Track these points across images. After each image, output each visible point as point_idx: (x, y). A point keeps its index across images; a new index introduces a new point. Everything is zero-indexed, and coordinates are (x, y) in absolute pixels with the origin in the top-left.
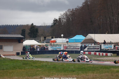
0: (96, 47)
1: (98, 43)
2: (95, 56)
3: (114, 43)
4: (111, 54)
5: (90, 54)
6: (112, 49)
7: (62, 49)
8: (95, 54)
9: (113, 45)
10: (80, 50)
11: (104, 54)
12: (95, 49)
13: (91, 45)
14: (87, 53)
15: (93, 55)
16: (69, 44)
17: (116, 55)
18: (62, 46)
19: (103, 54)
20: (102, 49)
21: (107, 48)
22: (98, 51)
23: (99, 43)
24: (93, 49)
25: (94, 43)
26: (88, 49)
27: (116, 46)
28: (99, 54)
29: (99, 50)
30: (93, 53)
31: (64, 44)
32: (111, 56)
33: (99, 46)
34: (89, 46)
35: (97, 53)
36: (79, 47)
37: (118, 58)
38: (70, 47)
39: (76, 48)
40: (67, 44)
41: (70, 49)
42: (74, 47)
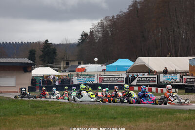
0: (151, 78)
3: (180, 73)
4: (176, 90)
6: (177, 82)
7: (95, 82)
9: (179, 75)
11: (165, 90)
12: (150, 81)
13: (144, 75)
14: (136, 88)
16: (108, 73)
17: (184, 91)
18: (96, 77)
19: (162, 90)
20: (161, 82)
21: (170, 79)
22: (154, 86)
23: (157, 72)
24: (147, 81)
25: (148, 72)
26: (138, 81)
27: (184, 77)
28: (157, 90)
29: (156, 83)
31: (97, 73)
33: (156, 76)
34: (140, 76)
35: (154, 89)
36: (124, 78)
37: (188, 96)
38: (108, 79)
39: (118, 80)
40: (104, 74)
41: (109, 81)
42: (114, 78)
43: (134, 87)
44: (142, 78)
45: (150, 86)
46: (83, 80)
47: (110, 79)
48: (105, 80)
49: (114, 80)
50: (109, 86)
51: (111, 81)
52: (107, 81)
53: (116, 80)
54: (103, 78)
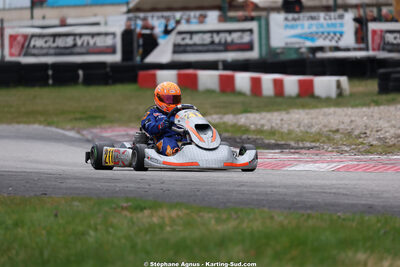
2: (225, 98)
3: (356, 6)
4: (338, 84)
5: (188, 83)
8: (227, 85)
9: (349, 16)
10: (117, 58)
11: (291, 83)
12: (227, 47)
13: (201, 19)
14: (167, 77)
15: (209, 92)
16: (49, 16)
19: (278, 84)
20: (275, 51)
21: (311, 37)
22: (244, 66)
23: (256, 7)
24: (212, 47)
25: (219, 8)
26: (178, 49)
27: (372, 26)
28: (256, 84)
29: (254, 55)
30: (208, 79)
32: (340, 94)
33: (253, 25)
34: (183, 27)
35: (243, 79)
36: (114, 34)
37: (392, 108)
38: (46, 42)
39: (92, 42)
40: (32, 17)
41: (52, 51)
42: (75, 35)
43: (160, 74)
44: (191, 33)
45: (228, 66)
47: (54, 41)
48: (34, 47)
49: (75, 45)
50: (50, 72)
51: (58, 51)
52: (45, 51)
53: (82, 44)
54: (25, 37)
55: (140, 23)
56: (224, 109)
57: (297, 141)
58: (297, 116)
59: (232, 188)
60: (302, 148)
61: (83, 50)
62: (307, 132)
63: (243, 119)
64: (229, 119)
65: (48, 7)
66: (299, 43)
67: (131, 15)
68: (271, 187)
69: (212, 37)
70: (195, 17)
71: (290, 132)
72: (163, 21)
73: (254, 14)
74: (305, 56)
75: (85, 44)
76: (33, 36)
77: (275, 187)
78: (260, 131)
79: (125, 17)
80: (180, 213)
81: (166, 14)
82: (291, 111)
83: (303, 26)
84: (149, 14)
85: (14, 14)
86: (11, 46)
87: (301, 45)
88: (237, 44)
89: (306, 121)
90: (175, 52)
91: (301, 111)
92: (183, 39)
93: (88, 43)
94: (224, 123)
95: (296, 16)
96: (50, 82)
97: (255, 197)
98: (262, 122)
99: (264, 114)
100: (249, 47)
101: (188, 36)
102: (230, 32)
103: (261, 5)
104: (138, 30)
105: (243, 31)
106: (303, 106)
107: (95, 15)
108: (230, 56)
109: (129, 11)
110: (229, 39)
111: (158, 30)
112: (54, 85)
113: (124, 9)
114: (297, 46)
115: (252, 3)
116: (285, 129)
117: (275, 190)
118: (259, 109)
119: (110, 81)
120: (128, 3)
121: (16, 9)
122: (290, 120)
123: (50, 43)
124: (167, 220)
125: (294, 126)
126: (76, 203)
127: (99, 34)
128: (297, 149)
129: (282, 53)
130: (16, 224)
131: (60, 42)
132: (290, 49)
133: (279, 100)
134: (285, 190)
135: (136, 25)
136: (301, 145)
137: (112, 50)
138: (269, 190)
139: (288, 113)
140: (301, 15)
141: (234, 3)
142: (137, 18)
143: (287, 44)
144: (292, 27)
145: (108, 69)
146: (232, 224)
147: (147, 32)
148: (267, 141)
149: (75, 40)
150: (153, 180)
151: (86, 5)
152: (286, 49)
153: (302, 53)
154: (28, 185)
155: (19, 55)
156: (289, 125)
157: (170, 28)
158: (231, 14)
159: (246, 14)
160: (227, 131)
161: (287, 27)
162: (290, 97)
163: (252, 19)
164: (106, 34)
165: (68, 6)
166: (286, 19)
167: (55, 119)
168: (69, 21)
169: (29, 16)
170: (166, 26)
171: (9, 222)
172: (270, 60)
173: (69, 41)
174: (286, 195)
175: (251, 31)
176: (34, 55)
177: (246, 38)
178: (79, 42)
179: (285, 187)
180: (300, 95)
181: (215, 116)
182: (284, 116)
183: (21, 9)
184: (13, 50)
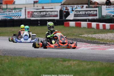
1: (95, 3)
2: (89, 30)
5: (78, 25)
7: (23, 17)
8: (89, 26)
10: (58, 18)
12: (89, 15)
14: (72, 24)
15: (84, 28)
18: (23, 11)
19: (104, 26)
24: (85, 15)
25: (87, 4)
26: (75, 15)
28: (98, 26)
29: (97, 17)
30: (84, 24)
31: (25, 6)
33: (97, 9)
34: (77, 10)
35: (94, 24)
36: (57, 11)
38: (38, 13)
39: (51, 14)
40: (34, 6)
41: (39, 16)
42: (46, 11)
44: (79, 11)
45: (89, 20)
46: (8, 15)
47: (40, 13)
48: (35, 15)
49: (46, 14)
50: (39, 22)
51: (41, 16)
52: (38, 16)
53: (48, 14)
54: (32, 12)
55: (65, 8)
56: (89, 33)
57: (110, 42)
58: (110, 35)
59: (91, 55)
60: (111, 44)
61: (49, 16)
62: (112, 40)
63: (94, 36)
64: (90, 36)
65: (38, 3)
66: (110, 14)
67: (62, 6)
68: (102, 55)
69: (85, 12)
70: (80, 7)
71: (107, 40)
72: (71, 8)
73: (97, 6)
74: (112, 18)
75: (49, 14)
76: (34, 12)
77: (103, 55)
78: (99, 39)
79: (60, 7)
80: (76, 62)
81: (72, 6)
82: (108, 33)
83: (111, 9)
84: (67, 6)
85: (29, 5)
86: (28, 15)
87: (111, 15)
88: (92, 14)
89: (112, 37)
90: (74, 16)
91: (111, 34)
92: (77, 13)
93: (50, 14)
94: (89, 37)
95: (109, 6)
96: (39, 25)
97: (98, 58)
98: (100, 37)
99: (100, 34)
100: (96, 15)
101: (78, 12)
102: (90, 11)
103: (99, 3)
104: (64, 10)
105: (94, 11)
106: (111, 32)
107: (52, 6)
108: (90, 18)
109: (62, 5)
110: (90, 13)
111: (70, 10)
112: (40, 26)
113: (60, 4)
114: (110, 15)
115: (97, 3)
116: (106, 39)
117: (103, 56)
118: (98, 33)
119: (56, 25)
120: (61, 3)
121: (29, 4)
122: (108, 36)
123: (39, 14)
124: (72, 64)
125: (109, 38)
126: (47, 59)
127: (53, 11)
128: (109, 44)
129: (105, 17)
130: (30, 65)
131: (42, 14)
132: (108, 16)
133: (104, 30)
134: (106, 56)
135: (63, 9)
136: (111, 43)
137: (56, 16)
138: (102, 56)
139: (107, 34)
140: (111, 6)
141: (91, 3)
142: (64, 7)
143: (106, 14)
144: (108, 9)
145: (56, 21)
146: (91, 65)
147: (67, 11)
148: (101, 42)
149: (46, 13)
150: (68, 53)
151: (49, 3)
152: (106, 16)
153: (111, 17)
154: (33, 54)
155: (30, 17)
156: (107, 37)
157: (73, 10)
158: (91, 6)
159: (95, 6)
160: (89, 39)
161: (106, 9)
162: (108, 30)
163: (97, 7)
164: (55, 11)
165: (44, 3)
166: (106, 7)
167: (40, 35)
168: (45, 8)
169: (33, 6)
170: (72, 9)
171: (28, 65)
172: (102, 19)
173: (45, 13)
174: (106, 57)
175: (96, 11)
176: (34, 17)
177: (95, 13)
178: (47, 14)
179: (106, 55)
180: (110, 29)
181: (86, 35)
182: (106, 35)
183: (31, 4)
184: (29, 16)
